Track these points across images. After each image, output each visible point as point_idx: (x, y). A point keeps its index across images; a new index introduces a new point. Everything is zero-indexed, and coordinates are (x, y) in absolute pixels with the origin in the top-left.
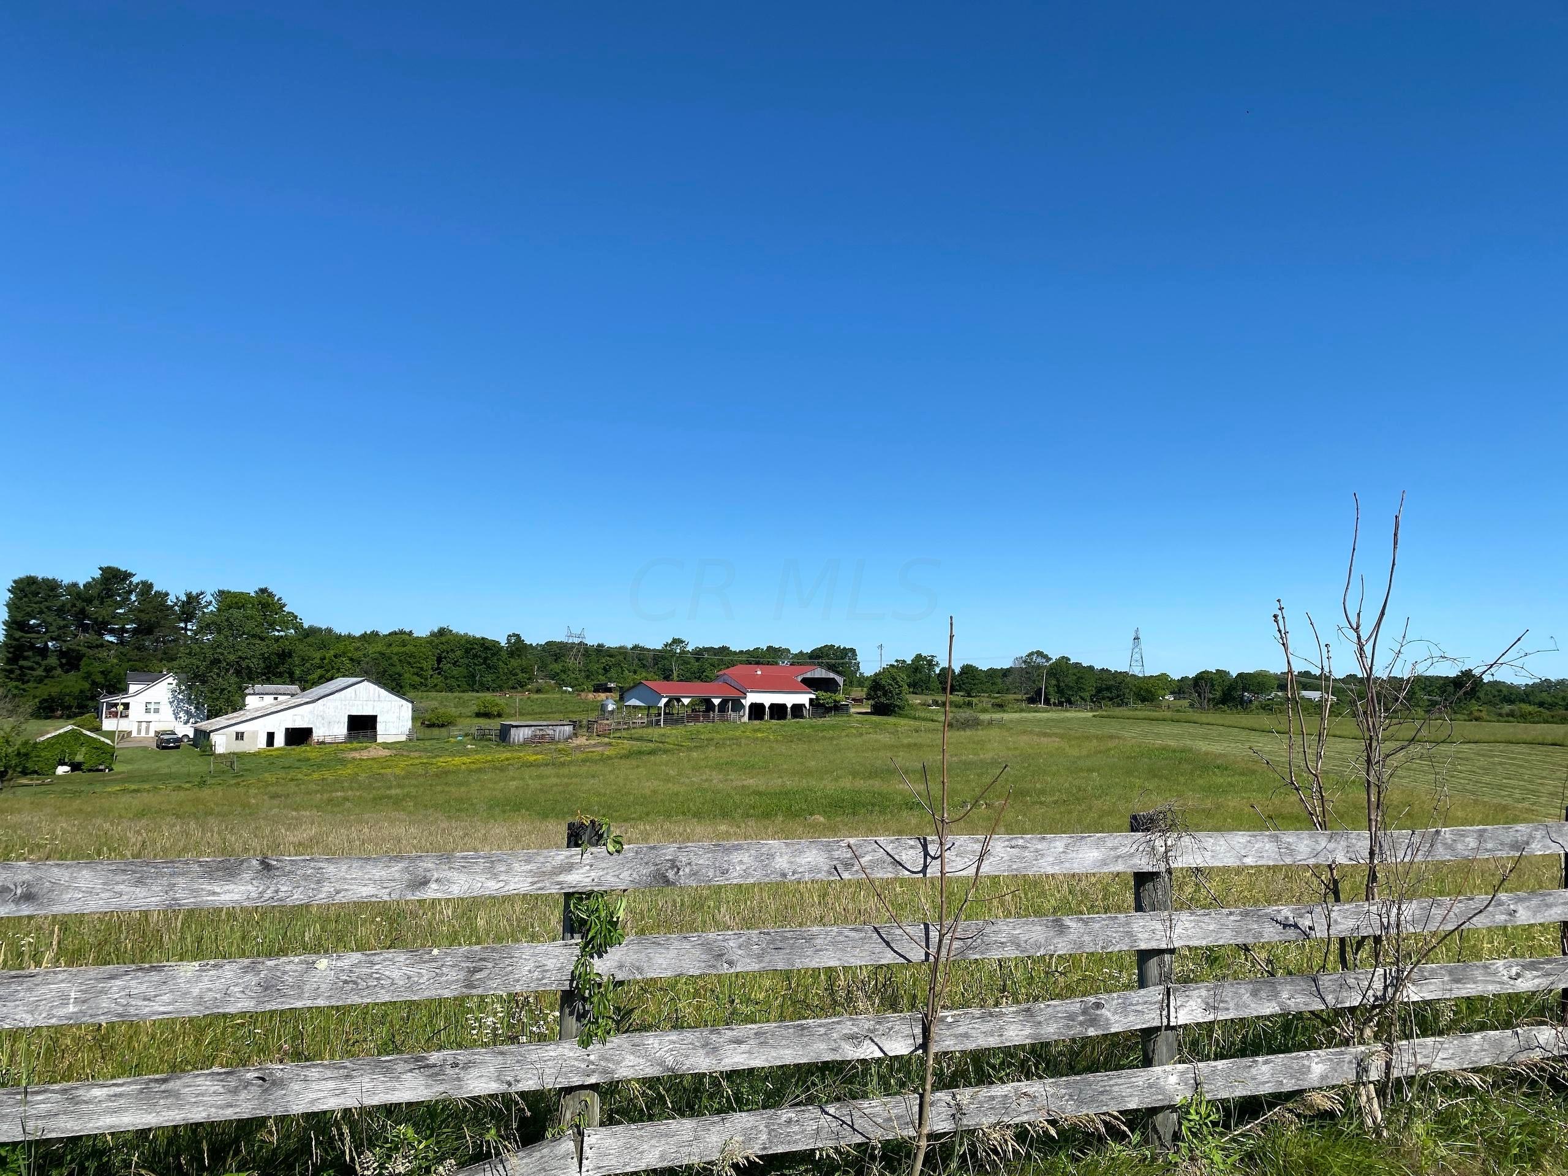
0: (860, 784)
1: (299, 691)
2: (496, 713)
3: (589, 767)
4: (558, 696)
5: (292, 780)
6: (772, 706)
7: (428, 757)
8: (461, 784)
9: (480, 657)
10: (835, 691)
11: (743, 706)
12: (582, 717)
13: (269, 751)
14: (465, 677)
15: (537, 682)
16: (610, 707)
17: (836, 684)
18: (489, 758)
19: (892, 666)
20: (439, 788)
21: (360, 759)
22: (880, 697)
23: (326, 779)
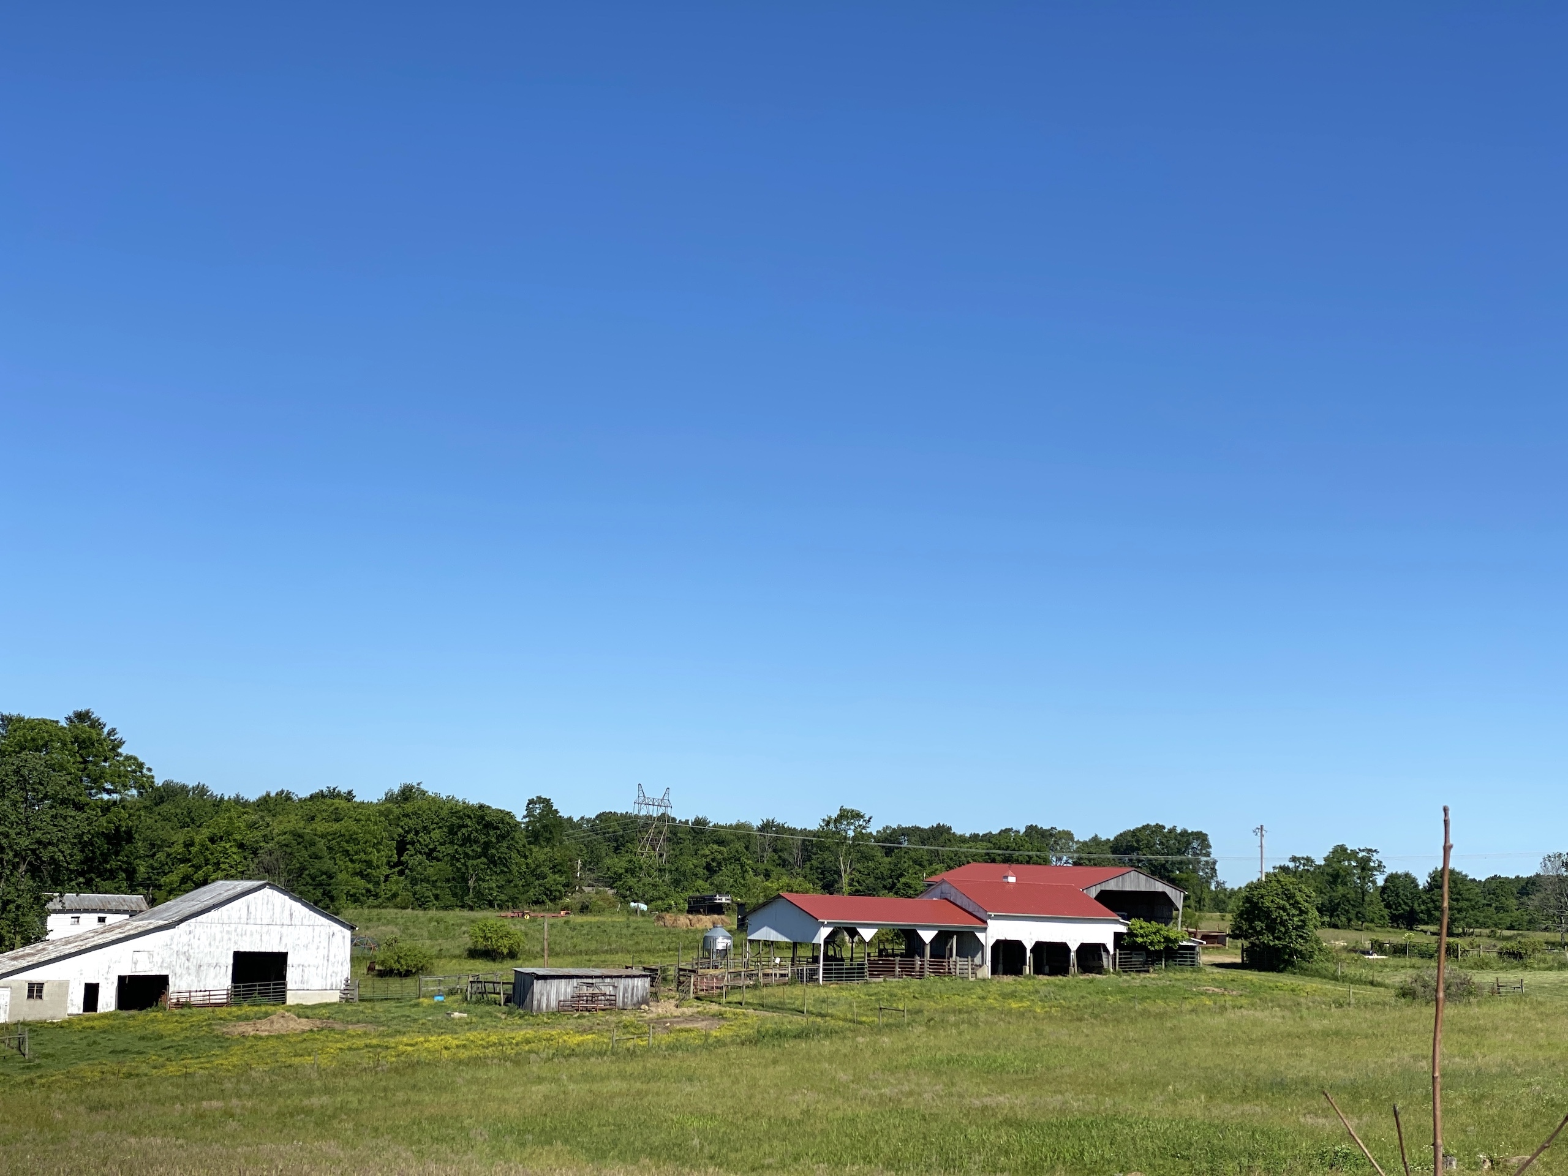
0: (1226, 1111)
1: (144, 906)
2: (505, 951)
3: (683, 1061)
4: (620, 919)
5: (129, 1075)
6: (1039, 947)
7: (382, 1035)
8: (441, 1089)
9: (476, 841)
10: (1167, 919)
11: (981, 946)
12: (666, 962)
13: (88, 1019)
14: (448, 880)
15: (581, 891)
16: (721, 943)
17: (1170, 904)
18: (494, 1038)
19: (1284, 869)
20: (401, 1096)
21: (255, 1037)
22: (1260, 933)
23: (192, 1075)
